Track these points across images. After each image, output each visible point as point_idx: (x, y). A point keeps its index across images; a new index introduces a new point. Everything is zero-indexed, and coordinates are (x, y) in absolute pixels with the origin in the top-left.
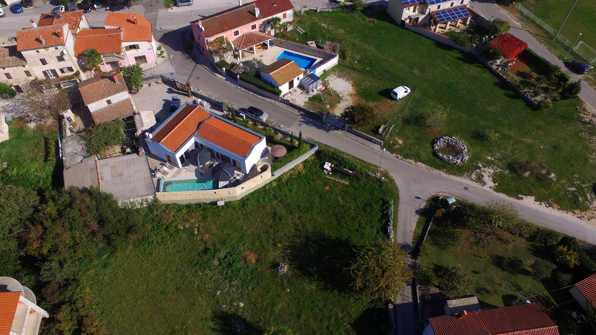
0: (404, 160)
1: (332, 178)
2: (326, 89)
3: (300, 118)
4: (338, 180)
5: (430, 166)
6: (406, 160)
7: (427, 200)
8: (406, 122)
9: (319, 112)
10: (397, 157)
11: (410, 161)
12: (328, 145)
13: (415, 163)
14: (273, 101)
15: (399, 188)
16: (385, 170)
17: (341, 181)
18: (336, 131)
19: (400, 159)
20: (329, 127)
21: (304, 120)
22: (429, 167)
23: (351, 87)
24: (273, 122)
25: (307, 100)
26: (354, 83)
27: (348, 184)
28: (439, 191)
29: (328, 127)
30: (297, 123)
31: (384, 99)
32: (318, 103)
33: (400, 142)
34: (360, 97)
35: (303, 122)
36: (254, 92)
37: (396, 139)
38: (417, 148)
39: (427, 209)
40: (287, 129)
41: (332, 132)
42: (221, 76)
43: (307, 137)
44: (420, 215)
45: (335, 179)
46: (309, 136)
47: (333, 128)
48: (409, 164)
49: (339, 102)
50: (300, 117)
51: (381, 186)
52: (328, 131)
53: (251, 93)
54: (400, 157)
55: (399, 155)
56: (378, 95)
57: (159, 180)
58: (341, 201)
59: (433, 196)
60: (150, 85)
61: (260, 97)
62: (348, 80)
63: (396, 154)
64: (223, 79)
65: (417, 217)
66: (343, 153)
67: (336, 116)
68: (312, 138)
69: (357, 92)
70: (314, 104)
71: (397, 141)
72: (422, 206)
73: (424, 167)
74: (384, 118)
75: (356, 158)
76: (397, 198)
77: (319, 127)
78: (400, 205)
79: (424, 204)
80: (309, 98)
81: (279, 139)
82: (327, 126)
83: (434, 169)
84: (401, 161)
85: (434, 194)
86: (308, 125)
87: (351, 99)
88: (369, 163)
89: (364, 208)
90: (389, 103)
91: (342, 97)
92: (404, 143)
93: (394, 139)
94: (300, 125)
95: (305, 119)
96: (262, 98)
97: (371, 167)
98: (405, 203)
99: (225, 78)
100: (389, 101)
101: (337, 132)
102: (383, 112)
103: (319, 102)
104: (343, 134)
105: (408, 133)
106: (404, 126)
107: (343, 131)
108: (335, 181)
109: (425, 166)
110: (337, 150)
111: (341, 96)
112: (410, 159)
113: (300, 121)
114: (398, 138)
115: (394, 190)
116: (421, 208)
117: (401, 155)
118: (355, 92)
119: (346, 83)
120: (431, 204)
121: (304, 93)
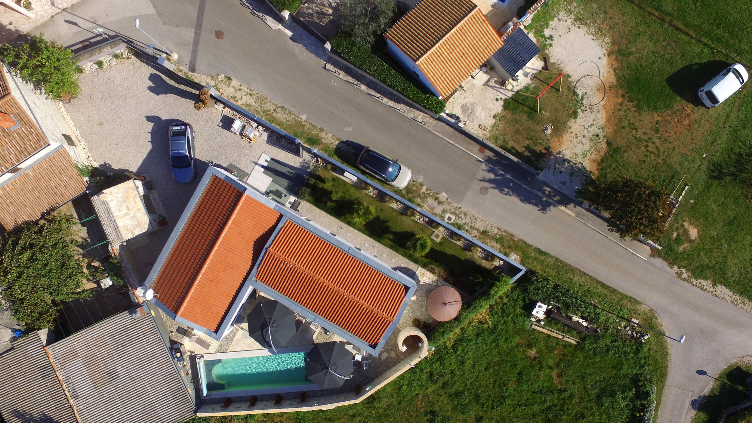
0: (691, 283)
1: (545, 331)
2: (545, 68)
3: (483, 171)
4: (556, 335)
5: (741, 294)
6: (695, 282)
7: (717, 376)
8: (716, 174)
9: (527, 148)
10: (679, 275)
11: (704, 283)
12: (543, 249)
13: (711, 289)
14: (420, 116)
15: (670, 352)
16: (651, 310)
17: (561, 337)
18: (563, 208)
19: (685, 279)
20: (549, 196)
21: (492, 176)
22: (737, 297)
23: (605, 59)
24: (422, 185)
25: (498, 107)
26: (614, 43)
27: (574, 342)
28: (744, 354)
29: (547, 195)
30: (477, 185)
31: (679, 103)
32: (525, 117)
33: (693, 233)
34: (623, 96)
35: (490, 181)
36: (370, 85)
37: (686, 224)
38: (724, 250)
39: (715, 396)
40: (455, 205)
41: (553, 211)
42: (280, 27)
43: (499, 229)
44: (699, 410)
45: (549, 333)
46: (503, 227)
47: (557, 198)
48: (699, 291)
49: (575, 115)
50: (483, 166)
51: (638, 351)
52: (544, 206)
53: (364, 87)
54: (685, 275)
55: (684, 270)
56: (668, 91)
57: (193, 358)
58: (556, 380)
59: (730, 366)
60: (100, 64)
61: (385, 100)
62: (599, 33)
63: (679, 268)
64: (286, 35)
65: (693, 412)
66: (571, 269)
67: (565, 160)
68: (511, 230)
69: (618, 78)
70: (517, 121)
71: (686, 232)
72: (706, 392)
73: (728, 298)
74: (670, 167)
75: (598, 281)
76: (663, 376)
77: (526, 198)
78: (666, 391)
79: (711, 385)
80: (506, 101)
81: (438, 240)
82: (543, 192)
83: (746, 300)
84: (685, 284)
85: (733, 361)
86: (501, 191)
87: (603, 102)
88: (622, 294)
89: (598, 397)
90: (689, 115)
91: (583, 98)
92: (700, 236)
93: (682, 225)
94: (484, 191)
95: (496, 174)
96: (392, 104)
97: (624, 302)
98: (675, 386)
99: (289, 33)
100: (689, 107)
101: (563, 212)
102: (671, 146)
103: (529, 115)
104: (578, 215)
105: (713, 206)
106: (708, 187)
107: (578, 208)
108: (549, 336)
109: (731, 294)
110: (561, 262)
111: (580, 92)
112: (705, 278)
113: (484, 180)
114: (690, 223)
115: (659, 358)
116: (703, 394)
117: (688, 270)
118: (612, 79)
119: (594, 43)
120: (723, 386)
121: (492, 83)
